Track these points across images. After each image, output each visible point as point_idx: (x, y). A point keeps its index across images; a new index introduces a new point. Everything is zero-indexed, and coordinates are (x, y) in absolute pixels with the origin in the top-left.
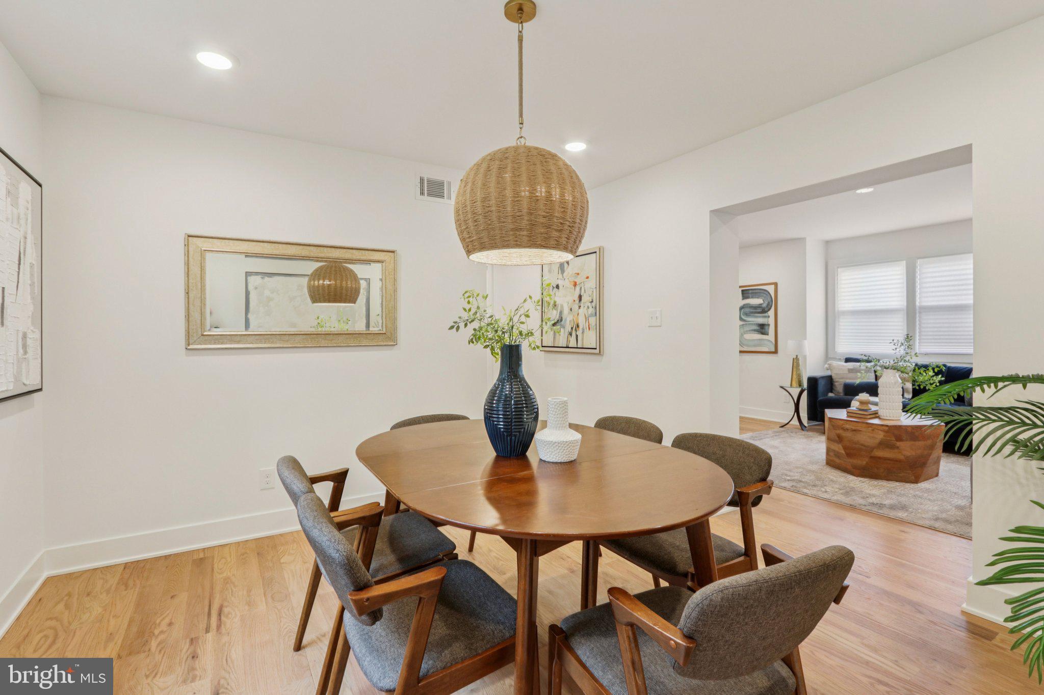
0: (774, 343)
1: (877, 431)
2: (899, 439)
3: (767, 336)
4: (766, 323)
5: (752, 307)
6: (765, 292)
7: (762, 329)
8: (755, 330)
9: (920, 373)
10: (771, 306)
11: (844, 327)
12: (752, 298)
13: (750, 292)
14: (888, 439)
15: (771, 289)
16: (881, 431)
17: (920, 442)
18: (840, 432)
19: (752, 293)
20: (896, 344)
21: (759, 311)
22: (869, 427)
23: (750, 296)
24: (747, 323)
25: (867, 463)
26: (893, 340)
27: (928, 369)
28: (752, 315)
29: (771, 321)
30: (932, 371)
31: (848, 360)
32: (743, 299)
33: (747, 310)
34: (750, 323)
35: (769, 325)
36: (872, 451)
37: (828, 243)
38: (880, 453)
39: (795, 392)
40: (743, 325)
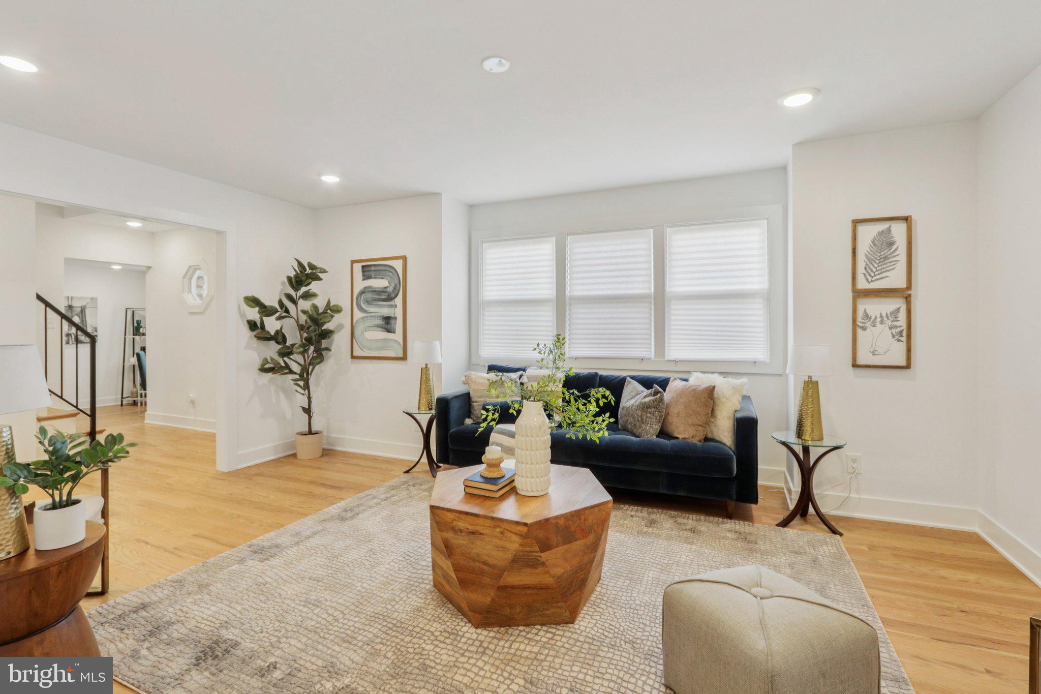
0: (402, 344)
1: (509, 534)
2: (545, 547)
3: (393, 334)
4: (393, 316)
5: (375, 291)
6: (391, 270)
7: (387, 323)
8: (378, 326)
9: (578, 409)
10: (399, 291)
11: (490, 321)
12: (374, 278)
13: (373, 268)
14: (528, 549)
15: (398, 265)
16: (516, 534)
17: (578, 542)
18: (449, 535)
19: (374, 271)
20: (542, 352)
21: (383, 297)
22: (495, 527)
23: (373, 274)
24: (369, 315)
25: (493, 599)
26: (538, 345)
27: (590, 402)
28: (375, 303)
29: (398, 313)
30: (594, 404)
31: (491, 368)
32: (364, 280)
33: (369, 296)
34: (373, 314)
35: (396, 318)
36: (500, 576)
37: (472, 208)
38: (514, 579)
39: (424, 419)
40: (363, 318)
